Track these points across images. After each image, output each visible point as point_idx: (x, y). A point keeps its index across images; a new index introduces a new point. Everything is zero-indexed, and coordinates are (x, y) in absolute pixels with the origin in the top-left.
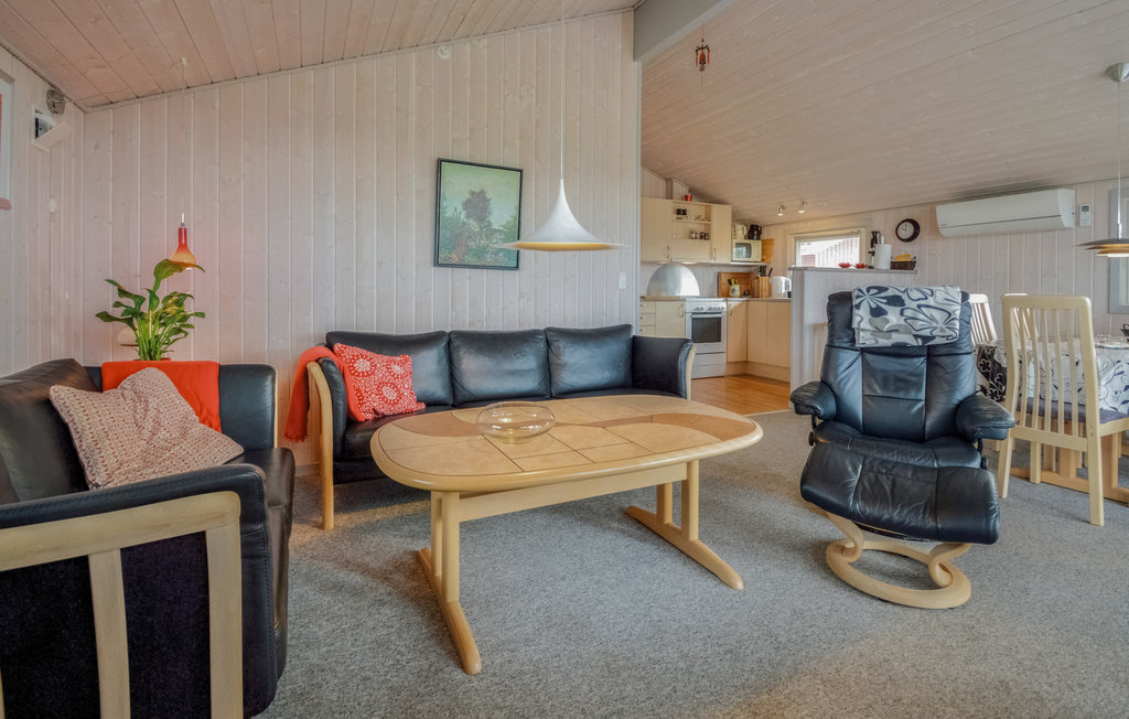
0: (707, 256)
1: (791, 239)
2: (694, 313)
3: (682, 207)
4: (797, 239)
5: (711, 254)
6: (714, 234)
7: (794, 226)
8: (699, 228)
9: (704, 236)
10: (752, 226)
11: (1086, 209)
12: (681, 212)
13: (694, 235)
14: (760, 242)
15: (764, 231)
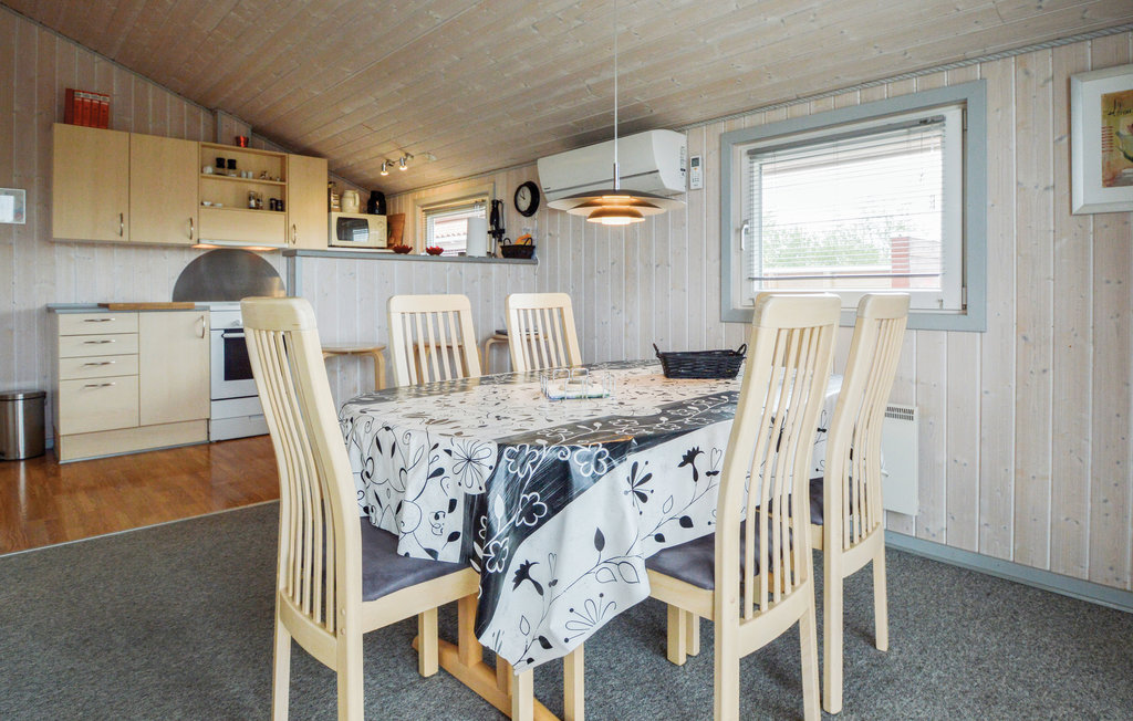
0: (282, 237)
1: (420, 214)
2: (227, 331)
3: (228, 155)
4: (428, 212)
5: (287, 233)
6: (293, 202)
7: (423, 194)
8: (266, 192)
9: (278, 205)
10: (373, 193)
11: (695, 162)
12: (224, 166)
13: (253, 203)
14: (384, 219)
15: (389, 202)
